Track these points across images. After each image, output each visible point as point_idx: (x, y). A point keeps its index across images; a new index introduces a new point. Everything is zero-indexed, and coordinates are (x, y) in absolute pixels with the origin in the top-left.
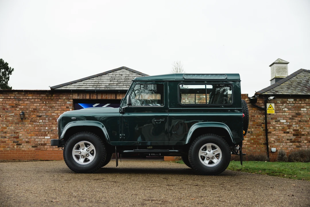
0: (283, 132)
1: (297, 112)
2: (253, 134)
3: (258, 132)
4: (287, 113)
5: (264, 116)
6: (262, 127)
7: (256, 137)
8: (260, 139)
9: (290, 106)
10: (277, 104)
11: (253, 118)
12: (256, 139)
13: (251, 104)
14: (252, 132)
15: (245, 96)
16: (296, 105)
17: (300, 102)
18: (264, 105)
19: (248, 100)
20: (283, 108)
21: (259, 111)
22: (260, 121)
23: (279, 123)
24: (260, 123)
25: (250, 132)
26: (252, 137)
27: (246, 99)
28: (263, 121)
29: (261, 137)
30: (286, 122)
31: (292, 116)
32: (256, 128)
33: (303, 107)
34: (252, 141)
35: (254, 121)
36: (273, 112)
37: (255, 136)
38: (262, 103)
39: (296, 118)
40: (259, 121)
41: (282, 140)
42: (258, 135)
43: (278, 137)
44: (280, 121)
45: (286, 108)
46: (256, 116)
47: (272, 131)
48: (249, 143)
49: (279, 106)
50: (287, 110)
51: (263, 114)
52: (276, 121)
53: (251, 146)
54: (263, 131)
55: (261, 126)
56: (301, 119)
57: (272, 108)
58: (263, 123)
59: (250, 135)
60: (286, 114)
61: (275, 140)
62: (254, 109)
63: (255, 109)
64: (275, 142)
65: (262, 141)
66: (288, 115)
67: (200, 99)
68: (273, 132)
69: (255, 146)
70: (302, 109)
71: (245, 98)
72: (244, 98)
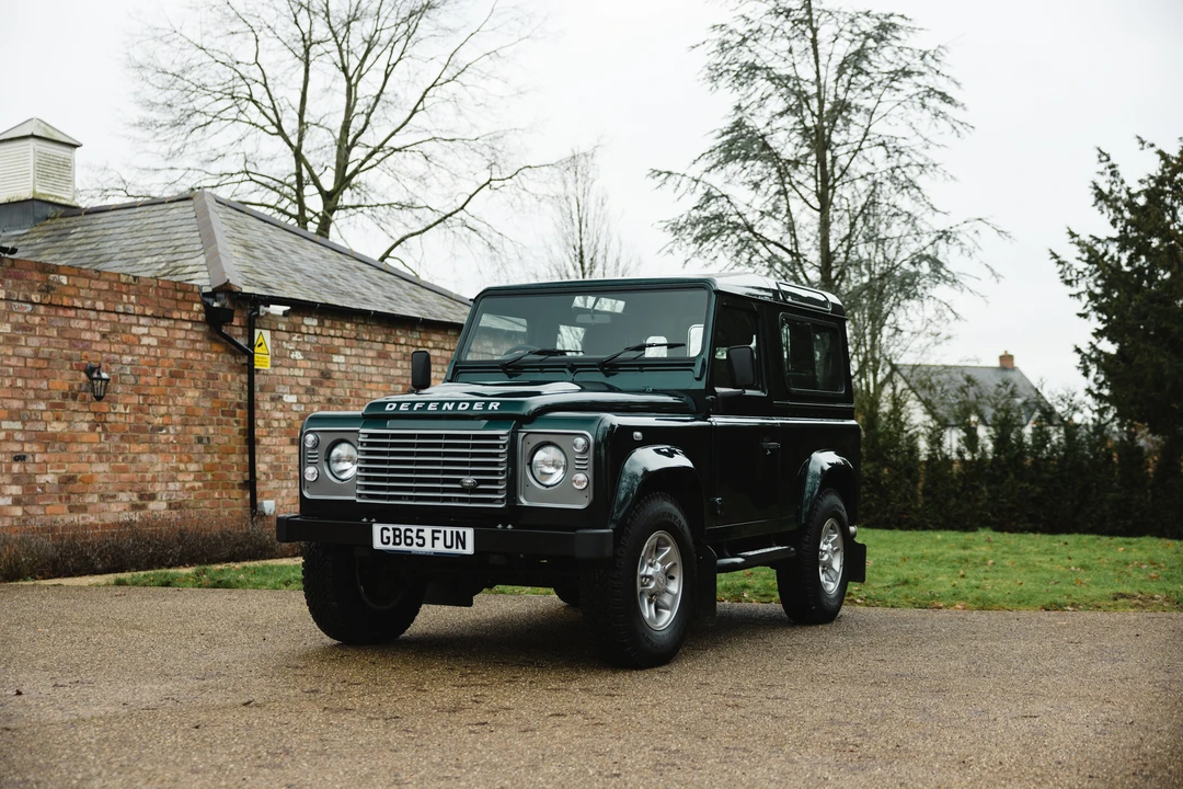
0: (286, 440)
1: (323, 366)
2: (211, 447)
3: (226, 438)
4: (300, 369)
5: (244, 378)
6: (236, 421)
7: (220, 458)
8: (228, 468)
9: (308, 342)
10: (278, 334)
11: (211, 382)
12: (217, 469)
13: (207, 327)
14: (208, 438)
15: (192, 291)
16: (322, 340)
17: (332, 332)
18: (243, 335)
19: (200, 311)
20: (291, 351)
21: (229, 356)
22: (233, 396)
23: (280, 406)
24: (231, 403)
25: (205, 441)
26: (208, 459)
27: (197, 307)
28: (241, 398)
29: (234, 458)
30: (299, 402)
31: (312, 382)
32: (219, 423)
33: (338, 353)
34: (210, 477)
35: (215, 396)
36: (267, 367)
37: (216, 456)
38: (240, 326)
39: (322, 391)
40: (230, 395)
41: (286, 468)
42: (227, 452)
43: (278, 459)
44: (281, 397)
45: (300, 350)
46: (221, 374)
47: (263, 436)
48: (200, 484)
49: (282, 341)
50: (301, 357)
51: (240, 369)
52: (272, 399)
53: (205, 497)
54: (240, 434)
55: (235, 416)
56: (332, 394)
57: (263, 346)
58: (239, 406)
59: (202, 451)
60: (297, 372)
61: (270, 471)
62: (216, 347)
63: (220, 349)
64: (268, 476)
65: (236, 476)
66: (304, 376)
67: (48, 287)
68: (264, 439)
69: (216, 495)
70: (336, 358)
71: (193, 302)
72: (188, 301)
